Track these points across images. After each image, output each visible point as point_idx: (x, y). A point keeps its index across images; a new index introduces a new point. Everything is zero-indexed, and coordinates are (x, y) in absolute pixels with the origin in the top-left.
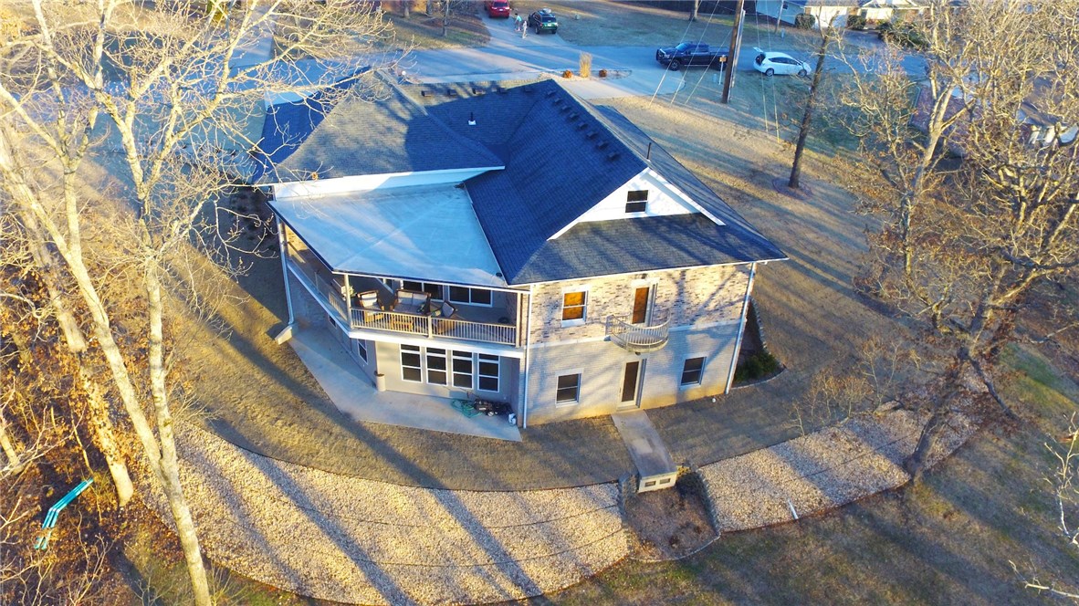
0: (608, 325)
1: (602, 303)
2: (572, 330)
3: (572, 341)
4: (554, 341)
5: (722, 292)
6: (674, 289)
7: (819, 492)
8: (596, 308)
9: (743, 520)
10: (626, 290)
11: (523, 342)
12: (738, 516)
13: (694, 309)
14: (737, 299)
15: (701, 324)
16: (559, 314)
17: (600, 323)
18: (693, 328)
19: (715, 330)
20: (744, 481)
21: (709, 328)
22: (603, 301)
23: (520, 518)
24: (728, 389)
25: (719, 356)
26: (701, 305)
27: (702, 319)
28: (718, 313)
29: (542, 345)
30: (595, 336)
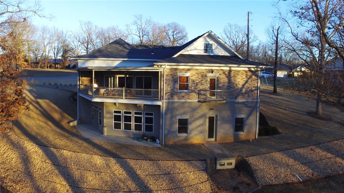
0: (199, 94)
1: (195, 83)
2: (183, 94)
3: (183, 101)
4: (176, 99)
5: (247, 85)
6: (226, 80)
7: (311, 171)
8: (193, 85)
9: (272, 180)
10: (205, 78)
11: (162, 98)
12: (269, 179)
13: (236, 91)
14: (254, 89)
15: (240, 100)
16: (178, 86)
17: (195, 92)
18: (237, 101)
19: (247, 103)
20: (270, 164)
21: (244, 102)
22: (196, 82)
23: (155, 172)
24: (257, 136)
25: (250, 118)
26: (239, 90)
27: (240, 97)
28: (247, 95)
29: (170, 101)
30: (194, 99)
